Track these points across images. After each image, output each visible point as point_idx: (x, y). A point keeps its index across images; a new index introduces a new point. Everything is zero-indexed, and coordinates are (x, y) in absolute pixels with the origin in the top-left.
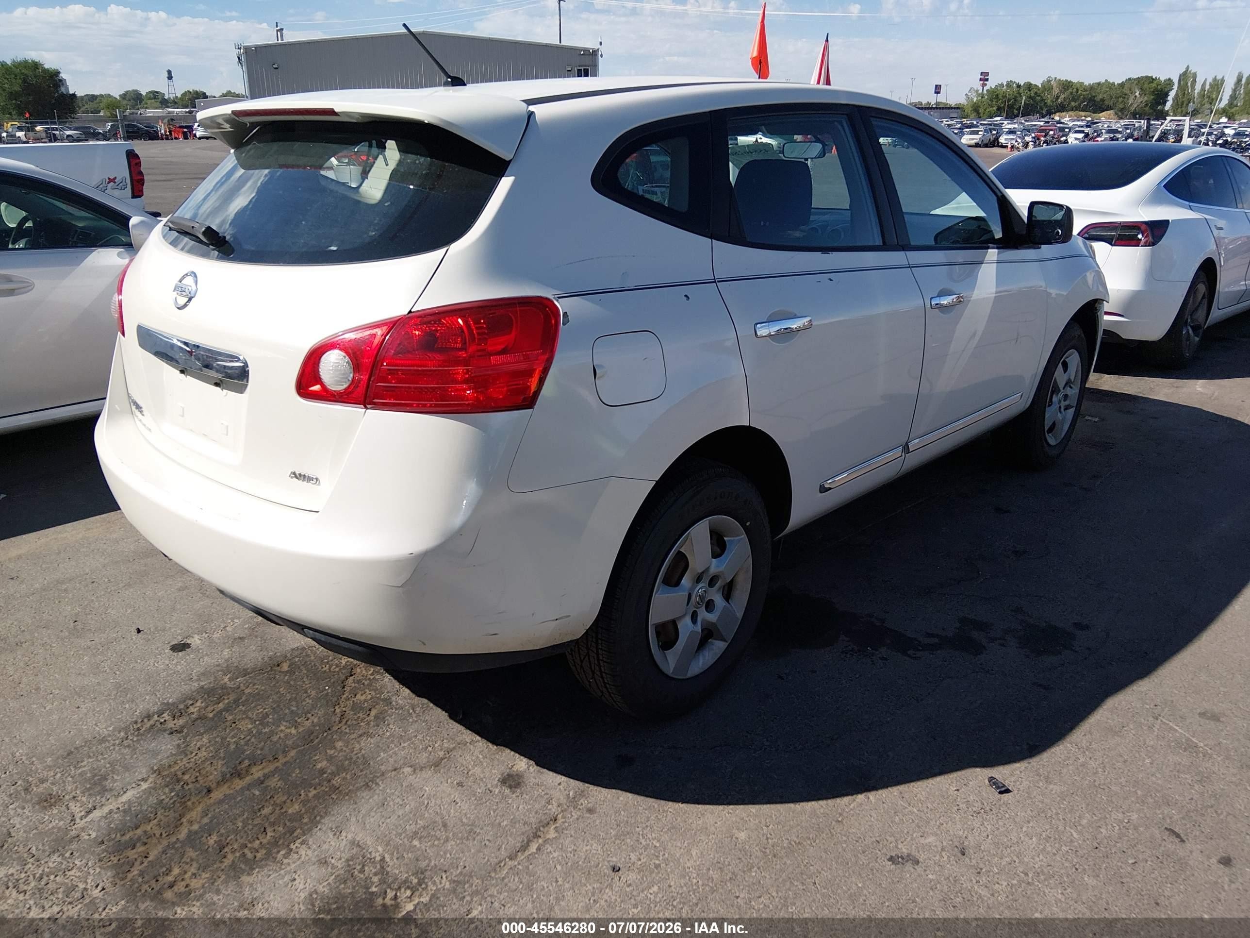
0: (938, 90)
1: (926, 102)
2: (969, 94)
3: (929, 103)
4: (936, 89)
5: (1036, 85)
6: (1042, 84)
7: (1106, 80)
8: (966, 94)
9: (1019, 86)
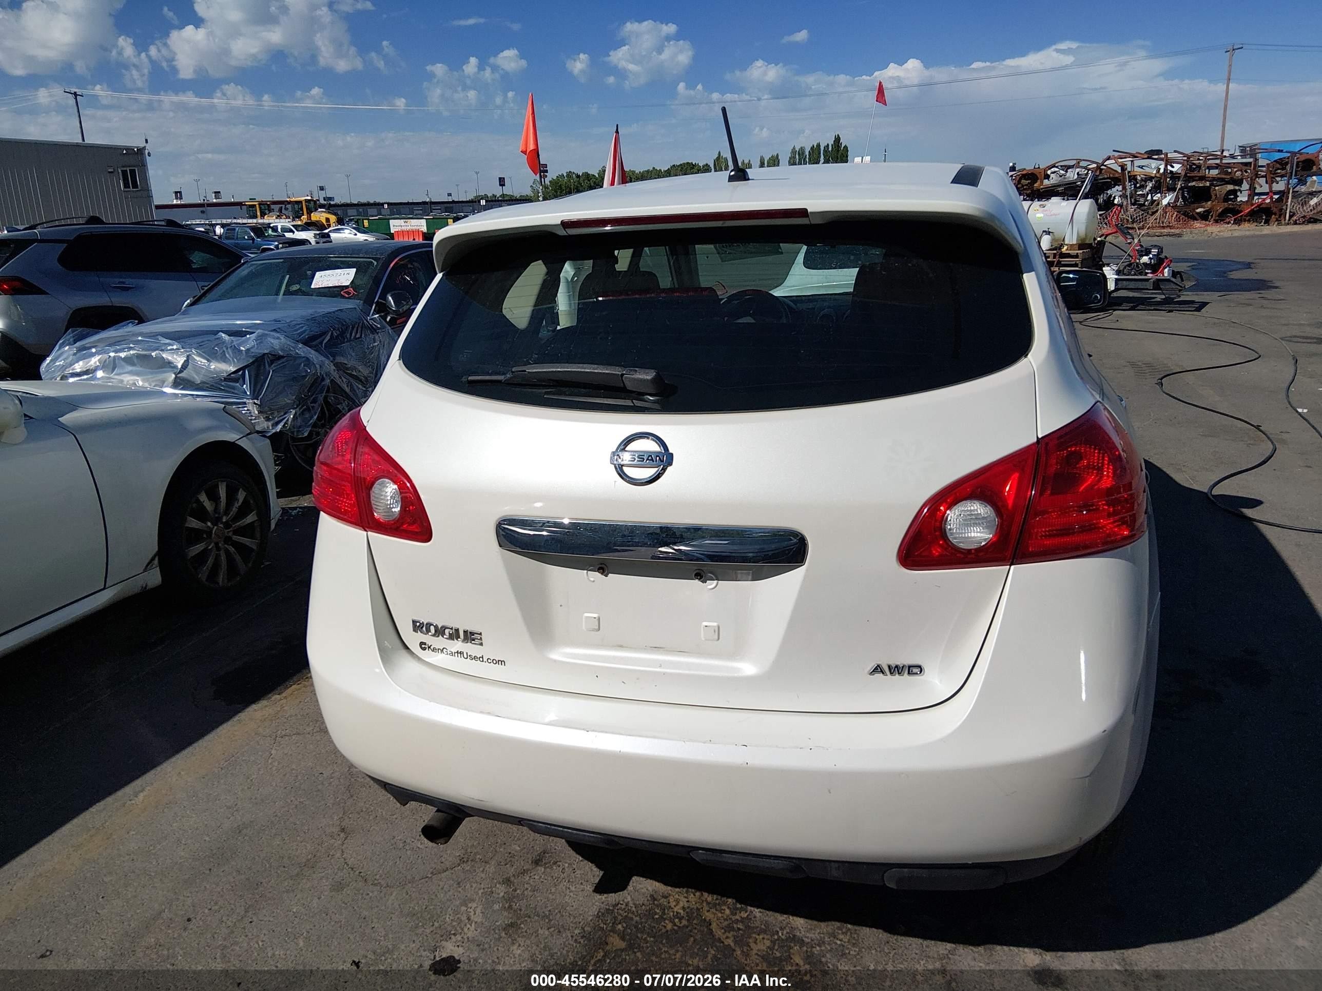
0: (502, 182)
1: (491, 195)
2: (534, 186)
3: (494, 196)
4: (500, 182)
5: (593, 175)
6: (598, 174)
7: (654, 168)
8: (531, 186)
9: (578, 176)
